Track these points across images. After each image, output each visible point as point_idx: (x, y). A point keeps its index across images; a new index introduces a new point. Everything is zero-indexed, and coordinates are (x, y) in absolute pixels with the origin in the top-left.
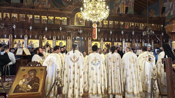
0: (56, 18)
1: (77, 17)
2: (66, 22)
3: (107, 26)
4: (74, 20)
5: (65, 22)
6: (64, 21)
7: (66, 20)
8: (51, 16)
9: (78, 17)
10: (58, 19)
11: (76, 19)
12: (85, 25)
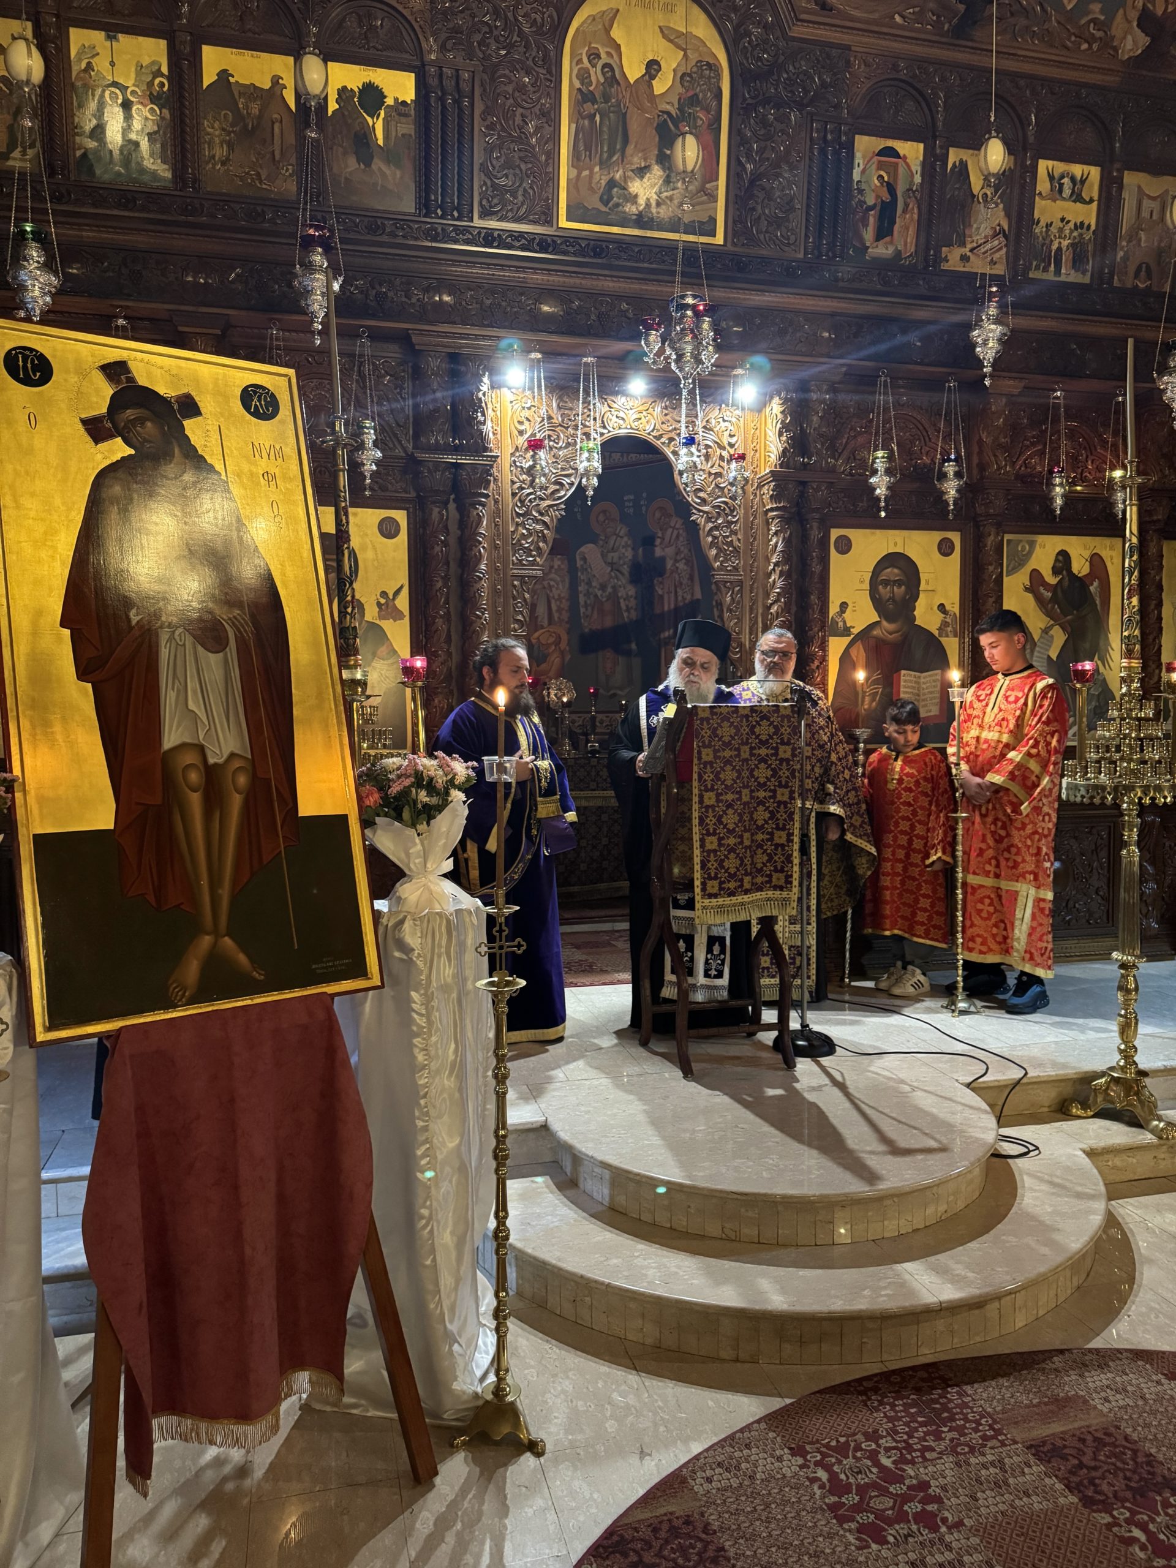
0: (209, 78)
1: (597, 76)
2: (409, 166)
3: (1078, 261)
4: (551, 118)
5: (390, 154)
6: (363, 140)
7: (407, 128)
8: (112, 31)
9: (613, 76)
10: (252, 92)
11: (577, 115)
12: (737, 224)
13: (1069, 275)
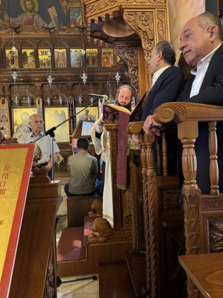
13: (47, 67)
